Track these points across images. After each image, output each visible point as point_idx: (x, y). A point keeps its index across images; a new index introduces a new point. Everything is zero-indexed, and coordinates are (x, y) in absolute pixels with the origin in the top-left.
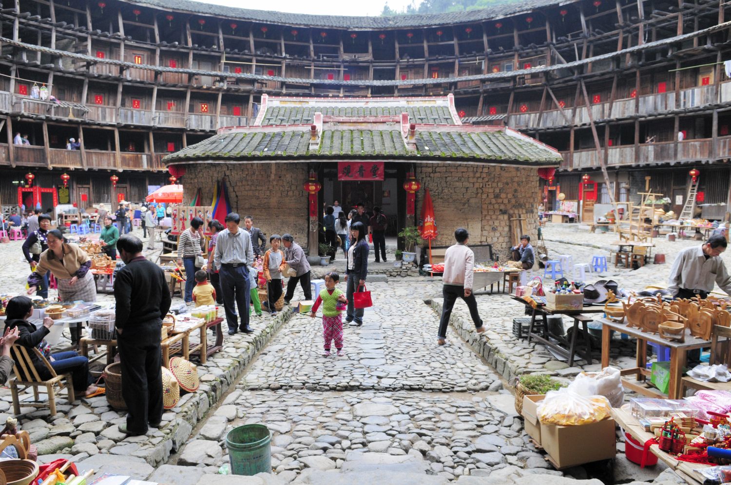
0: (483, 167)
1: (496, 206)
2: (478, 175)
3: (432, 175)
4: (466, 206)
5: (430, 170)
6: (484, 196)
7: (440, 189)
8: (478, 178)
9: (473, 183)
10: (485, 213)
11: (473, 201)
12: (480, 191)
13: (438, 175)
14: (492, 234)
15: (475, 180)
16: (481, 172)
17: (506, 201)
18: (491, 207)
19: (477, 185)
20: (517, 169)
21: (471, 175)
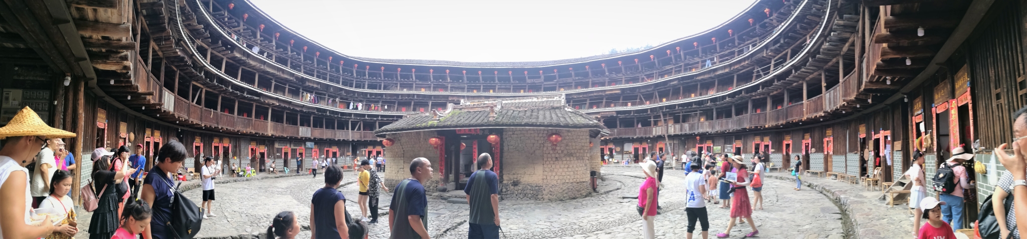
0: (544, 130)
1: (553, 155)
2: (541, 135)
3: (512, 136)
4: (533, 155)
5: (511, 133)
6: (545, 149)
7: (517, 144)
8: (540, 137)
9: (538, 140)
10: (545, 159)
11: (537, 152)
12: (542, 145)
13: (515, 136)
14: (550, 174)
15: (539, 138)
16: (543, 134)
17: (560, 152)
18: (549, 156)
19: (540, 142)
20: (568, 131)
21: (536, 135)
